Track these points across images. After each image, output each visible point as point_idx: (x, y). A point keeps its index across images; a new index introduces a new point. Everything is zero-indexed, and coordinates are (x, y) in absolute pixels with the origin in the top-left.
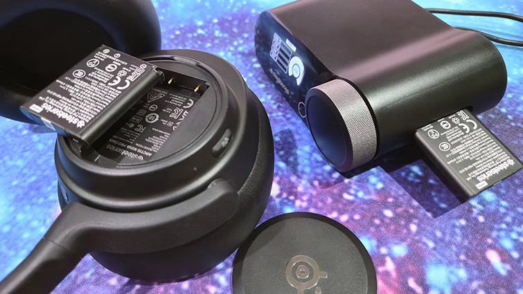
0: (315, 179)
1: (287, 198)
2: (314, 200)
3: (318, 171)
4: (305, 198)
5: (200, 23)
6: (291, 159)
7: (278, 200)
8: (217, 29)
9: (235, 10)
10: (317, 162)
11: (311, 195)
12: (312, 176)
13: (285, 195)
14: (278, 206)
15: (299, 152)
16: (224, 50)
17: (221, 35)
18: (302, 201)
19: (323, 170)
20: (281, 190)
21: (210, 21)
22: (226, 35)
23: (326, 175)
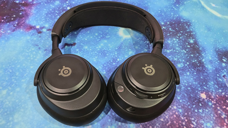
0: (217, 94)
1: (209, 100)
2: (218, 101)
3: (218, 91)
4: (215, 100)
5: (163, 23)
6: (208, 86)
7: (206, 100)
8: (170, 27)
9: (175, 18)
10: (216, 88)
11: (216, 100)
12: (216, 93)
13: (208, 99)
14: (207, 102)
15: (210, 84)
16: (175, 38)
17: (172, 30)
18: (214, 101)
19: (219, 91)
20: (207, 96)
21: (166, 23)
22: (174, 31)
23: (220, 93)
